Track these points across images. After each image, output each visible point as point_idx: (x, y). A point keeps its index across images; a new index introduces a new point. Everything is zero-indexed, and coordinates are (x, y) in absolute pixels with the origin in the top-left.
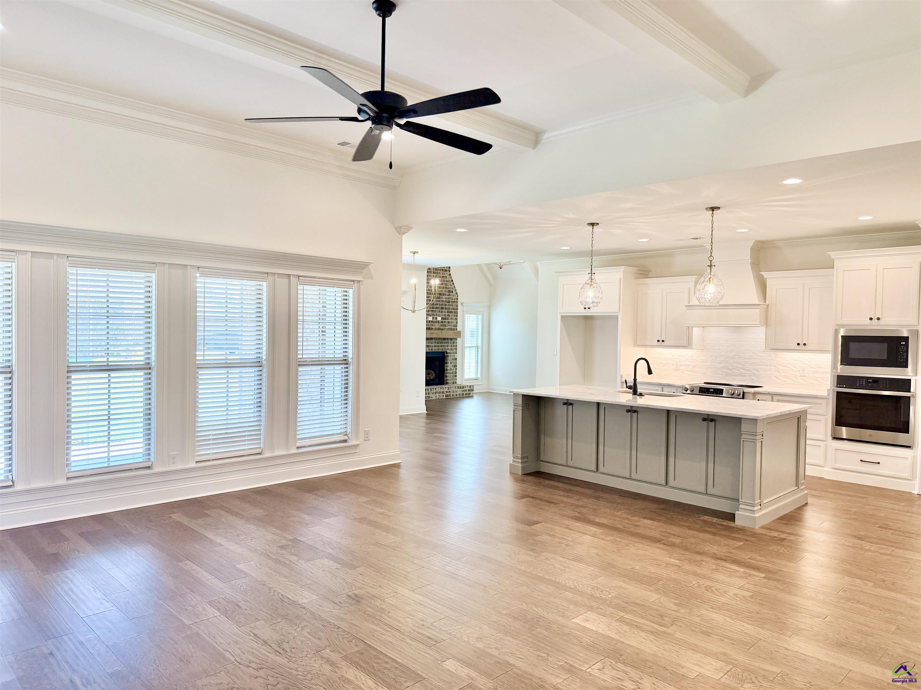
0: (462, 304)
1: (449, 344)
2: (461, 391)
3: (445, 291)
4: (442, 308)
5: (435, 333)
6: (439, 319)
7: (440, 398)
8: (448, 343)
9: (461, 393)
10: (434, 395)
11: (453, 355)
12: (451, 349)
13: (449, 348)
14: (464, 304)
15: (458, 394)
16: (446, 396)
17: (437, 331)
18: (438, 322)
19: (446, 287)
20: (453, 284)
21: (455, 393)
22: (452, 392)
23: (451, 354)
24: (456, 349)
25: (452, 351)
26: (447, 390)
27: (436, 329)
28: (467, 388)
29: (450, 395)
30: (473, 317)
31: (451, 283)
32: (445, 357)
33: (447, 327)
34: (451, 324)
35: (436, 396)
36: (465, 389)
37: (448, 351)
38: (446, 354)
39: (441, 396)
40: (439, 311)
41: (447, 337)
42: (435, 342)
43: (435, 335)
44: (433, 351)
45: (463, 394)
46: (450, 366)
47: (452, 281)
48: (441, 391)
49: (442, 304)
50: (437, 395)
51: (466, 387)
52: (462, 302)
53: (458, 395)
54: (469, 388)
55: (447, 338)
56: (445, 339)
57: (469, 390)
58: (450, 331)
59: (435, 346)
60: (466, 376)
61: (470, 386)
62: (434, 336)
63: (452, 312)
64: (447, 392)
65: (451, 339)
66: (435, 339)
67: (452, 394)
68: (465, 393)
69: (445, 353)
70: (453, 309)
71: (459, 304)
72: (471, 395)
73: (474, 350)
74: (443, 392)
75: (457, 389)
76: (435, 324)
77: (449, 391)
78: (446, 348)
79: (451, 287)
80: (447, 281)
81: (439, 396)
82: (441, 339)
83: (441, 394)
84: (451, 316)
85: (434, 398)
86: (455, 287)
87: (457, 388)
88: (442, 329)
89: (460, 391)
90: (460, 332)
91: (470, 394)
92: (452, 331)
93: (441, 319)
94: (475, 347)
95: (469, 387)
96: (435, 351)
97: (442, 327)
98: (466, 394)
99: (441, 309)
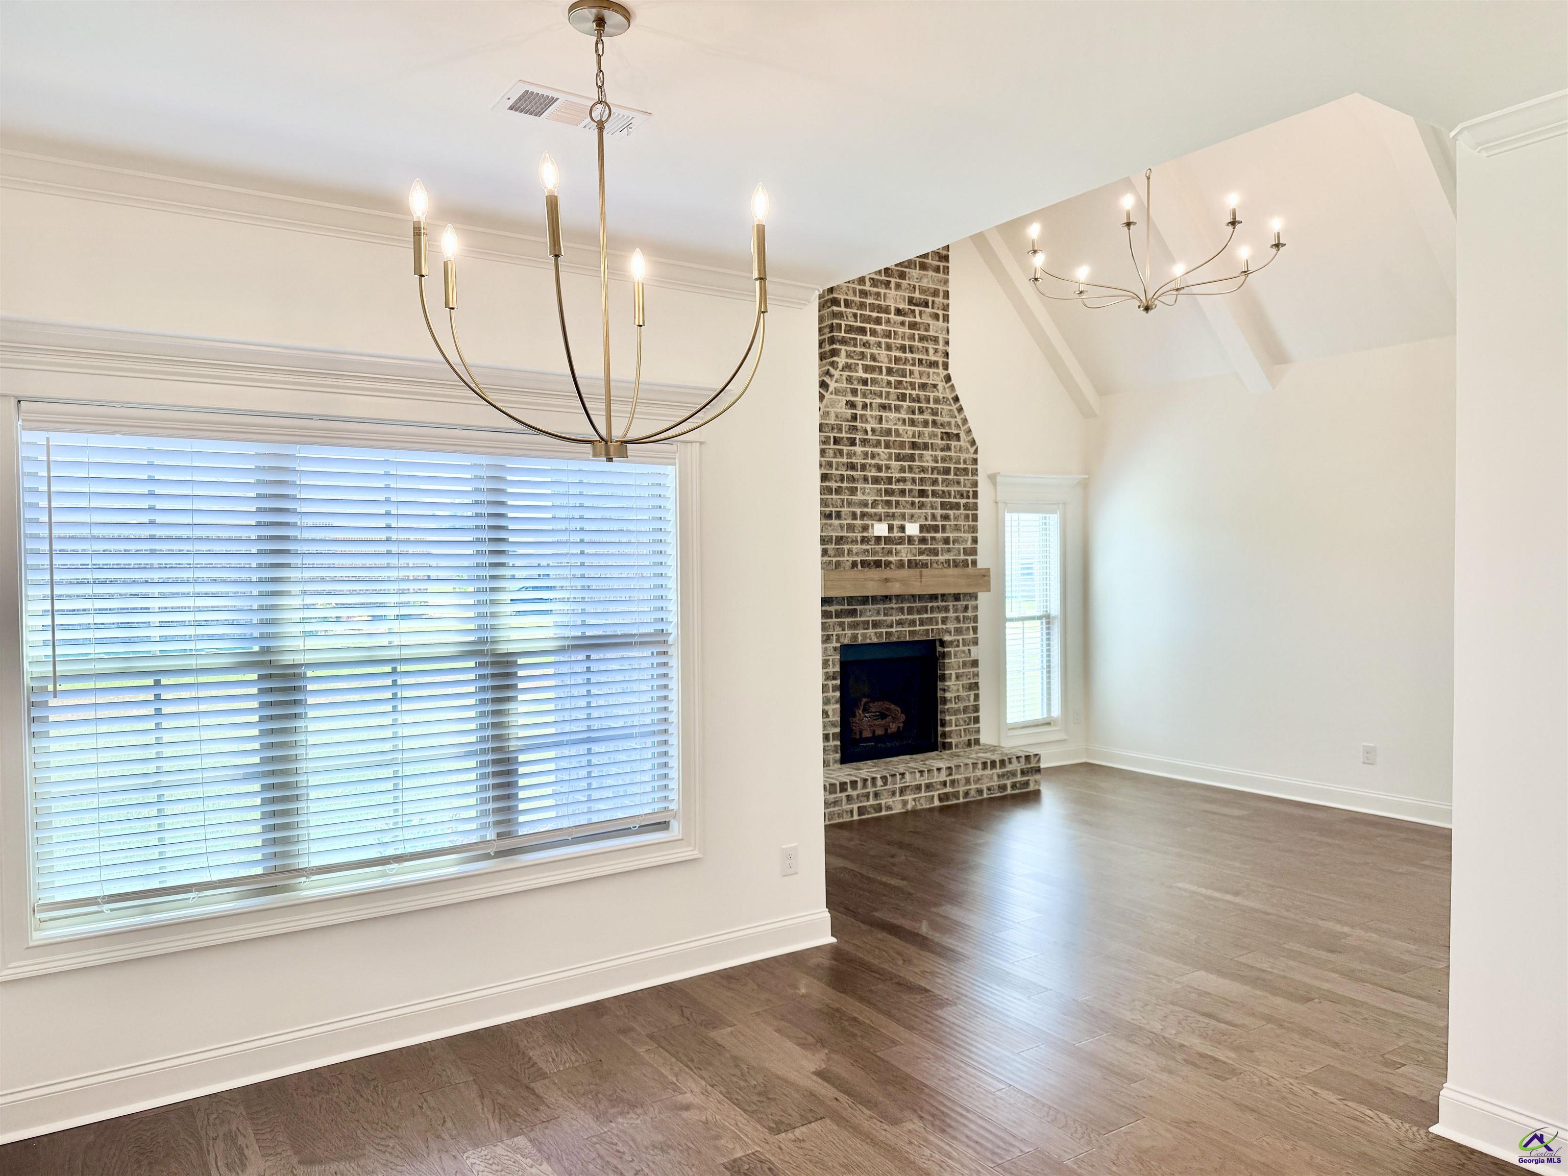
0: (993, 478)
1: (951, 614)
2: (995, 778)
3: (933, 435)
4: (922, 493)
5: (896, 580)
6: (912, 529)
7: (919, 807)
8: (946, 609)
9: (995, 783)
10: (897, 798)
11: (966, 648)
12: (958, 631)
13: (951, 626)
14: (999, 479)
15: (984, 787)
16: (940, 800)
17: (905, 572)
18: (910, 540)
19: (934, 423)
20: (960, 410)
21: (973, 786)
22: (963, 782)
23: (958, 646)
24: (975, 630)
25: (960, 638)
26: (943, 776)
27: (901, 565)
28: (1015, 766)
29: (956, 795)
30: (1031, 519)
31: (954, 407)
32: (938, 659)
33: (941, 558)
34: (956, 546)
35: (905, 803)
36: (1009, 768)
37: (947, 638)
38: (939, 649)
39: (922, 801)
40: (913, 503)
41: (942, 592)
42: (901, 610)
43: (897, 585)
44: (894, 639)
45: (1003, 788)
46: (955, 688)
47: (956, 399)
48: (924, 781)
49: (921, 479)
50: (909, 797)
51: (1014, 760)
52: (991, 472)
53: (985, 791)
54: (1023, 765)
55: (943, 595)
56: (933, 597)
57: (1023, 773)
58: (952, 571)
59: (900, 623)
60: (1014, 715)
61: (1027, 758)
62: (896, 589)
63: (957, 506)
64: (944, 784)
65: (957, 597)
66: (900, 598)
67: (962, 789)
68: (1008, 783)
69: (938, 644)
70: (962, 496)
71: (981, 478)
72: (1032, 787)
73: (1035, 629)
74: (929, 787)
75: (979, 773)
76: (898, 547)
77: (953, 782)
78: (940, 626)
79: (953, 421)
80: (937, 401)
81: (914, 800)
82: (921, 597)
83: (923, 794)
84: (956, 518)
85: (898, 809)
86: (965, 421)
87: (980, 766)
88: (925, 565)
89: (990, 779)
90: (985, 575)
91: (1027, 784)
92: (956, 571)
93: (921, 531)
94: (1039, 618)
95: (1023, 760)
96: (903, 639)
97: (921, 558)
98: (1014, 786)
99: (920, 496)
